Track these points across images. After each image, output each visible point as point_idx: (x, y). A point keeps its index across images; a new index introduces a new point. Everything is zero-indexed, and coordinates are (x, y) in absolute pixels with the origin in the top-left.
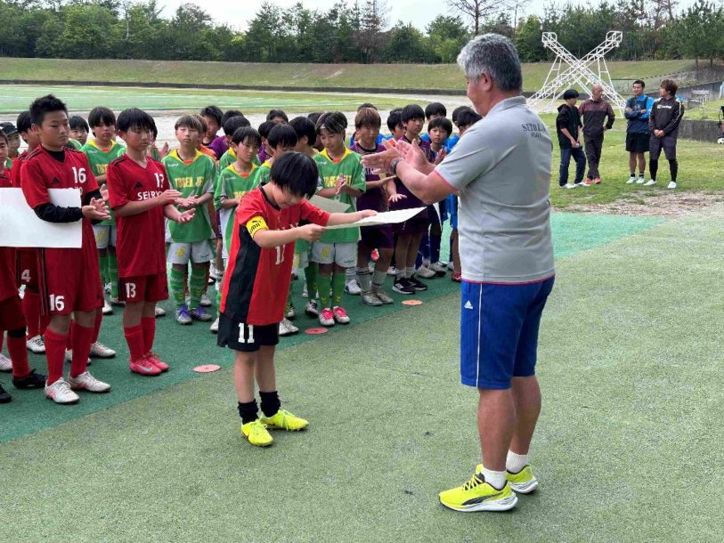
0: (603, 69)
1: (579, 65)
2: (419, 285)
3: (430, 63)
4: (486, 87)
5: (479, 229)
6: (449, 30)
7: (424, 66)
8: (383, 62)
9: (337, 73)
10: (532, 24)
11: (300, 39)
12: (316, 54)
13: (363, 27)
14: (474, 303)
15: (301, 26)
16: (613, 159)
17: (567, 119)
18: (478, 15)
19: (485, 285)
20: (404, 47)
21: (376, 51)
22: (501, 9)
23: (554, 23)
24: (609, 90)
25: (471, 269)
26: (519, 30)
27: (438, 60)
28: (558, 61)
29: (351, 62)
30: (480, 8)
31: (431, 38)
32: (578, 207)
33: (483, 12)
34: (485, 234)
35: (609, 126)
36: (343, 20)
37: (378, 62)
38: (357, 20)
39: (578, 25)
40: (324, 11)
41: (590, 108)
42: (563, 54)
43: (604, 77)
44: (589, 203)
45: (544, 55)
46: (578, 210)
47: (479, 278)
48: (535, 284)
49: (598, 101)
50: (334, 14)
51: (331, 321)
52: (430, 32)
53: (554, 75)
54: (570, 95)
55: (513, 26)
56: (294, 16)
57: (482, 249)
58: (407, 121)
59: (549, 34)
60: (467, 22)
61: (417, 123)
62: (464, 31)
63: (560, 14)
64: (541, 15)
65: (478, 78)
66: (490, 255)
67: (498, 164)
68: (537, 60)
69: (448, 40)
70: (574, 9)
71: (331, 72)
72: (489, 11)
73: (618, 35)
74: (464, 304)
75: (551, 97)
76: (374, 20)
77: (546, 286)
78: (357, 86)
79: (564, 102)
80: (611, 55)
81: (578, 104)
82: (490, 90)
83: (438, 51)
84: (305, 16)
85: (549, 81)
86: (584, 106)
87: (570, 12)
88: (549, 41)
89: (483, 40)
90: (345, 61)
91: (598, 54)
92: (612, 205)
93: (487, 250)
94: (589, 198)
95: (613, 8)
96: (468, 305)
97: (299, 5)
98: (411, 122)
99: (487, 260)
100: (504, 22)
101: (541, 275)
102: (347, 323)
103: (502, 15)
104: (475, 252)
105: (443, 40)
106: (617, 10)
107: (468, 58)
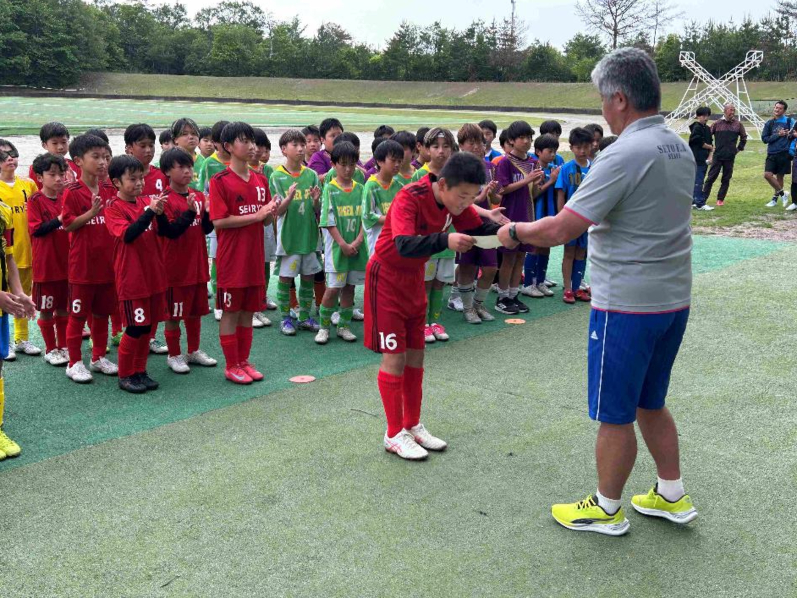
0: (741, 89)
1: (716, 85)
2: (521, 306)
3: (565, 81)
4: (620, 106)
6: (586, 49)
7: (559, 84)
8: (518, 80)
9: (472, 91)
10: (672, 45)
11: (437, 57)
12: (452, 72)
13: (499, 45)
14: (600, 332)
15: (438, 45)
18: (616, 33)
19: (612, 314)
20: (540, 66)
21: (512, 70)
22: (639, 28)
23: (695, 42)
24: (748, 111)
25: (598, 297)
26: (658, 49)
27: (574, 79)
28: (695, 81)
29: (486, 80)
30: (619, 27)
31: (568, 57)
32: (702, 228)
33: (621, 31)
34: (613, 262)
35: (741, 148)
36: (480, 39)
37: (514, 80)
38: (494, 39)
39: (718, 44)
40: (461, 29)
41: (722, 128)
42: (701, 73)
43: (742, 97)
44: (713, 225)
45: (683, 75)
47: (604, 306)
48: (668, 314)
49: (730, 121)
50: (471, 32)
52: (567, 51)
53: (690, 95)
54: (703, 112)
55: (652, 44)
56: (432, 35)
57: (608, 276)
58: (514, 139)
59: (687, 53)
60: (605, 39)
62: (602, 50)
63: (701, 33)
64: (682, 34)
65: (613, 97)
68: (676, 80)
69: (585, 59)
70: (715, 28)
71: (465, 91)
72: (628, 30)
73: (758, 54)
74: (590, 333)
75: (687, 117)
76: (511, 38)
77: (679, 318)
78: (492, 104)
80: (751, 75)
83: (574, 69)
84: (443, 35)
85: (685, 100)
86: (715, 125)
87: (711, 32)
88: (687, 60)
90: (481, 79)
91: (737, 74)
92: (739, 227)
93: (614, 276)
94: (714, 220)
95: (757, 27)
96: (594, 336)
97: (437, 24)
99: (613, 287)
100: (643, 41)
101: (676, 304)
103: (641, 34)
104: (604, 280)
105: (580, 58)
106: (760, 29)
107: (602, 76)
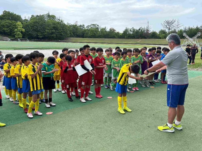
0: (196, 40)
1: (191, 39)
2: (154, 83)
3: (159, 39)
4: (172, 44)
5: (171, 73)
6: (163, 32)
7: (158, 39)
8: (149, 38)
9: (140, 41)
10: (181, 31)
11: (133, 34)
12: (136, 37)
13: (145, 32)
14: (170, 89)
15: (133, 32)
16: (198, 59)
17: (188, 50)
18: (169, 29)
19: (172, 85)
20: (154, 36)
21: (148, 36)
22: (175, 28)
23: (186, 31)
24: (197, 45)
25: (169, 82)
26: (178, 32)
27: (160, 38)
28: (186, 39)
29: (143, 38)
30: (170, 28)
31: (159, 34)
32: (189, 69)
33: (170, 29)
34: (172, 74)
35: (197, 52)
36: (141, 30)
37: (148, 38)
38: (144, 30)
39: (191, 31)
40: (138, 29)
41: (193, 48)
42: (188, 37)
43: (196, 42)
44: (192, 68)
45: (183, 37)
46: (190, 70)
47: (171, 84)
48: (184, 85)
49: (194, 47)
50: (140, 29)
51: (135, 90)
52: (159, 33)
53: (185, 41)
54: (189, 45)
55: (177, 31)
56: (132, 30)
57: (172, 77)
58: (152, 50)
59: (185, 33)
60: (167, 31)
61: (155, 51)
62: (166, 32)
63: (187, 29)
64: (183, 29)
65: (171, 42)
66: (173, 79)
67: (175, 60)
68: (182, 38)
69: (163, 34)
70: (190, 28)
71: (138, 41)
72: (172, 28)
73: (200, 33)
74: (168, 89)
75: (184, 46)
76: (148, 30)
77: (186, 86)
78: (144, 43)
79: (187, 47)
80: (198, 37)
81: (190, 47)
82: (174, 44)
83: (161, 36)
84: (134, 30)
86: (191, 48)
87: (189, 29)
88: (184, 34)
89: (172, 35)
90: (141, 38)
91: (195, 37)
92: (197, 69)
93: (173, 78)
94: (192, 67)
95: (199, 28)
96: (169, 89)
97: (133, 28)
98: (153, 51)
99: (173, 80)
100: (175, 31)
101: (186, 83)
102: (138, 90)
103: (175, 29)
104: (171, 78)
105: (162, 34)
106: (200, 28)
107: (168, 39)
